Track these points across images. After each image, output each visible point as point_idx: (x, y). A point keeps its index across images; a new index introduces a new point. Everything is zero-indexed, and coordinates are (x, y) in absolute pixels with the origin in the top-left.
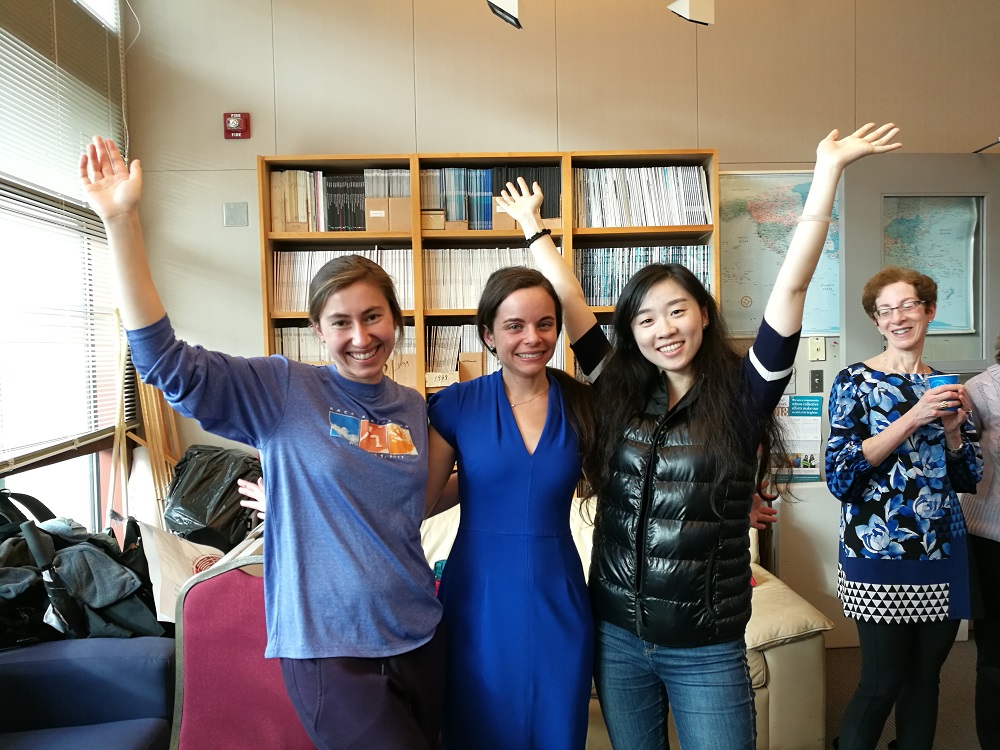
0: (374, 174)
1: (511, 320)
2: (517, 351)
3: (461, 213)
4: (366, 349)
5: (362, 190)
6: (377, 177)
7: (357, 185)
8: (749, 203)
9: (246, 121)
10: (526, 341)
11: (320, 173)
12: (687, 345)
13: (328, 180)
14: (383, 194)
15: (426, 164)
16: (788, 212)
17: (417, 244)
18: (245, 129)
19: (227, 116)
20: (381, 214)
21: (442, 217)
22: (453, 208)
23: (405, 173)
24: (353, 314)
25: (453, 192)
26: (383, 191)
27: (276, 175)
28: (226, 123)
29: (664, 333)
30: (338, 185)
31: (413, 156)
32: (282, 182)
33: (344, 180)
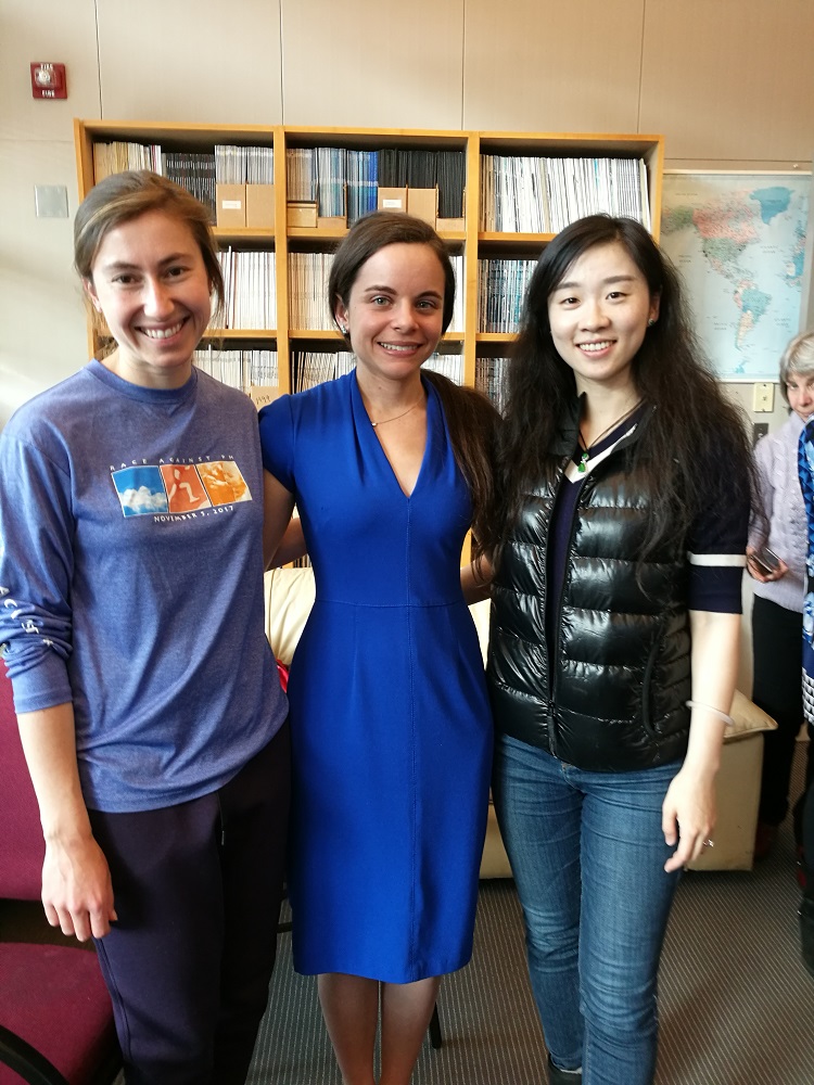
0: (228, 153)
1: (377, 288)
2: (379, 338)
3: (337, 206)
4: (165, 322)
5: (212, 174)
6: (232, 157)
7: (206, 166)
8: (696, 212)
9: (60, 73)
10: (395, 325)
11: (158, 149)
12: (619, 347)
13: (168, 159)
14: (238, 178)
15: (295, 142)
16: (742, 226)
17: (281, 245)
18: (60, 85)
19: (35, 67)
20: (237, 205)
21: (314, 211)
22: (328, 201)
23: (267, 153)
24: (145, 263)
25: (329, 180)
26: (238, 175)
27: (101, 148)
28: (34, 76)
29: (591, 323)
30: (181, 165)
31: (278, 128)
32: (108, 158)
33: (190, 159)
